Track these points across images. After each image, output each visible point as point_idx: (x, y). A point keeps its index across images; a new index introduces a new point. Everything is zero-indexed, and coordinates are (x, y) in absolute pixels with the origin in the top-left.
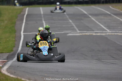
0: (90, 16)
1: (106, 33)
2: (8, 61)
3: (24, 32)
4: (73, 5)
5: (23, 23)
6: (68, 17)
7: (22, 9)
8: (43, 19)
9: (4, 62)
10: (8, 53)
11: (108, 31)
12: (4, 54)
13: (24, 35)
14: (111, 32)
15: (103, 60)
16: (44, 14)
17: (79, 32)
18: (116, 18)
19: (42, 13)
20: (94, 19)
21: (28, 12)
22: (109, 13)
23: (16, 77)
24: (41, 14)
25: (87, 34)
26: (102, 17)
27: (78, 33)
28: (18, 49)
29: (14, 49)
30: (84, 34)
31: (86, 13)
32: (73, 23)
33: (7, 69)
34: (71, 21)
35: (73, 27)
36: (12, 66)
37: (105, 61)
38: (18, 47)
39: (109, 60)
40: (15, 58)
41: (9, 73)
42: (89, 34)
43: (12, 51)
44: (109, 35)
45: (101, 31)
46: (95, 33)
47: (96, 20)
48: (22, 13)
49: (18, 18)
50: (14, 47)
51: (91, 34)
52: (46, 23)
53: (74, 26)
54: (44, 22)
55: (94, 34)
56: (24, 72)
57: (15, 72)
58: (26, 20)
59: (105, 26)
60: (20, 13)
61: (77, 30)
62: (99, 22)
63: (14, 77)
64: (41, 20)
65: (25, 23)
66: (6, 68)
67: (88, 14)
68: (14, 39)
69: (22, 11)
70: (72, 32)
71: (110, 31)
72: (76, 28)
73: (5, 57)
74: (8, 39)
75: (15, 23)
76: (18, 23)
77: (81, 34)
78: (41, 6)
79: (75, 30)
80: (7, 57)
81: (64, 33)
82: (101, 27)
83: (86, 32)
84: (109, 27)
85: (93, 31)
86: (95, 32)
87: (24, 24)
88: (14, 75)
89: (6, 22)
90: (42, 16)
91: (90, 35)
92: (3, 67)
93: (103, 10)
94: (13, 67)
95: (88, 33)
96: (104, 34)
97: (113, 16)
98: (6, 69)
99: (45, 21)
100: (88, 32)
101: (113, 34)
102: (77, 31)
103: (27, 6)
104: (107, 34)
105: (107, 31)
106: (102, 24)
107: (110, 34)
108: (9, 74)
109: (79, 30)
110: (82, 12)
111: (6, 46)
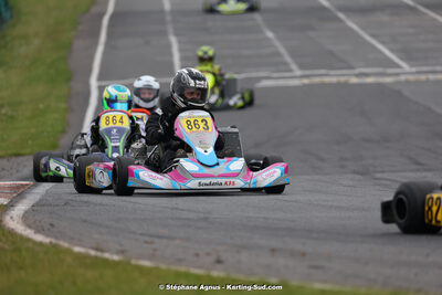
0: (341, 15)
1: (397, 74)
2: (34, 186)
3: (100, 78)
5: (97, 43)
8: (170, 29)
9: (18, 187)
11: (406, 67)
12: (26, 157)
13: (100, 88)
14: (414, 69)
15: (378, 175)
16: (173, 12)
17: (298, 72)
18: (435, 20)
19: (167, 6)
20: (354, 27)
23: (54, 241)
24: (162, 12)
25: (327, 80)
26: (385, 18)
27: (296, 78)
29: (64, 140)
30: (317, 80)
32: (277, 44)
33: (26, 212)
34: (270, 34)
35: (279, 54)
36: (43, 202)
37: (385, 175)
41: (29, 227)
42: (334, 80)
43: (55, 146)
44: (407, 82)
45: (380, 70)
46: (358, 75)
47: (363, 29)
48: (95, 10)
49: (80, 28)
50: (63, 132)
51: (342, 79)
52: (180, 42)
53: (282, 50)
54: (173, 40)
55: (354, 80)
56: (85, 221)
57: (52, 225)
58: (110, 35)
59: (392, 50)
60: (88, 11)
61: (294, 66)
62: (373, 36)
63: (46, 240)
64: (164, 34)
65: (107, 44)
66: (21, 208)
67: (333, 9)
68: (63, 105)
69: (93, 3)
70: (275, 75)
71: (412, 66)
72: (288, 59)
73: (27, 171)
74: (41, 106)
75: (69, 47)
76: (78, 44)
77: (306, 81)
79: (285, 68)
81: (246, 79)
82: (380, 52)
83: (323, 71)
84: (408, 55)
85: (353, 68)
86: (357, 71)
87: (100, 50)
88: (47, 236)
89: (36, 42)
90: (169, 18)
91: (339, 84)
92: (11, 205)
94: (48, 205)
95: (332, 78)
96: (388, 80)
97: (424, 14)
98: (22, 212)
99: (176, 35)
100: (332, 72)
101: (423, 77)
102: (291, 71)
104: (403, 78)
105: (398, 66)
106: (383, 43)
107: (411, 78)
108: (29, 233)
109: (301, 67)
111: (33, 130)
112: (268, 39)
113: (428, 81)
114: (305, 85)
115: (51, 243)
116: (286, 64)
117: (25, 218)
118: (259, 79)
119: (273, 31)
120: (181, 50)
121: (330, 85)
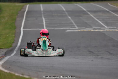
0: (89, 13)
1: (104, 29)
2: (5, 57)
3: (23, 28)
4: (73, 2)
5: (23, 19)
6: (67, 13)
7: (23, 6)
8: (43, 16)
9: (1, 57)
10: (7, 48)
12: (3, 49)
13: (23, 31)
14: (108, 28)
17: (77, 28)
18: (115, 15)
19: (42, 10)
20: (92, 16)
21: (28, 9)
22: (108, 10)
23: (10, 72)
24: (41, 11)
25: (85, 30)
26: (101, 14)
27: (76, 29)
28: (17, 45)
29: (14, 45)
30: (82, 30)
31: (85, 10)
32: (72, 20)
33: (3, 64)
34: (70, 18)
35: (72, 23)
36: (8, 61)
38: (18, 43)
39: (106, 56)
40: (13, 54)
41: (3, 68)
42: (87, 30)
43: (11, 46)
45: (100, 28)
46: (94, 29)
47: (95, 17)
48: (22, 10)
49: (18, 15)
50: (13, 42)
51: (89, 30)
52: (45, 19)
54: (44, 19)
55: (92, 30)
56: (19, 66)
57: (10, 68)
58: (26, 17)
59: (103, 23)
60: (20, 10)
61: (76, 26)
62: (97, 19)
64: (41, 17)
65: (25, 19)
67: (87, 11)
68: (13, 35)
69: (22, 8)
70: (71, 28)
71: (108, 27)
72: (74, 24)
73: (3, 53)
74: (7, 35)
75: (15, 20)
76: (18, 19)
77: (79, 30)
78: (42, 3)
79: (74, 27)
80: (6, 53)
81: (63, 29)
82: (99, 23)
83: (84, 28)
84: (107, 24)
85: (92, 27)
87: (24, 21)
89: (7, 18)
90: (42, 13)
91: (88, 31)
93: (101, 7)
96: (101, 30)
97: (111, 13)
99: (44, 17)
100: (86, 28)
101: (111, 30)
102: (75, 27)
103: (28, 3)
104: (105, 30)
105: (105, 27)
106: (100, 21)
107: (108, 30)
108: (3, 70)
109: (78, 26)
110: (82, 9)
111: (5, 42)
112: (69, 19)
113: (112, 31)
114: (79, 31)
115: (9, 73)
116: (74, 26)
117: (3, 66)
118: (67, 29)
119: (70, 17)
120: (45, 21)
121: (86, 31)
